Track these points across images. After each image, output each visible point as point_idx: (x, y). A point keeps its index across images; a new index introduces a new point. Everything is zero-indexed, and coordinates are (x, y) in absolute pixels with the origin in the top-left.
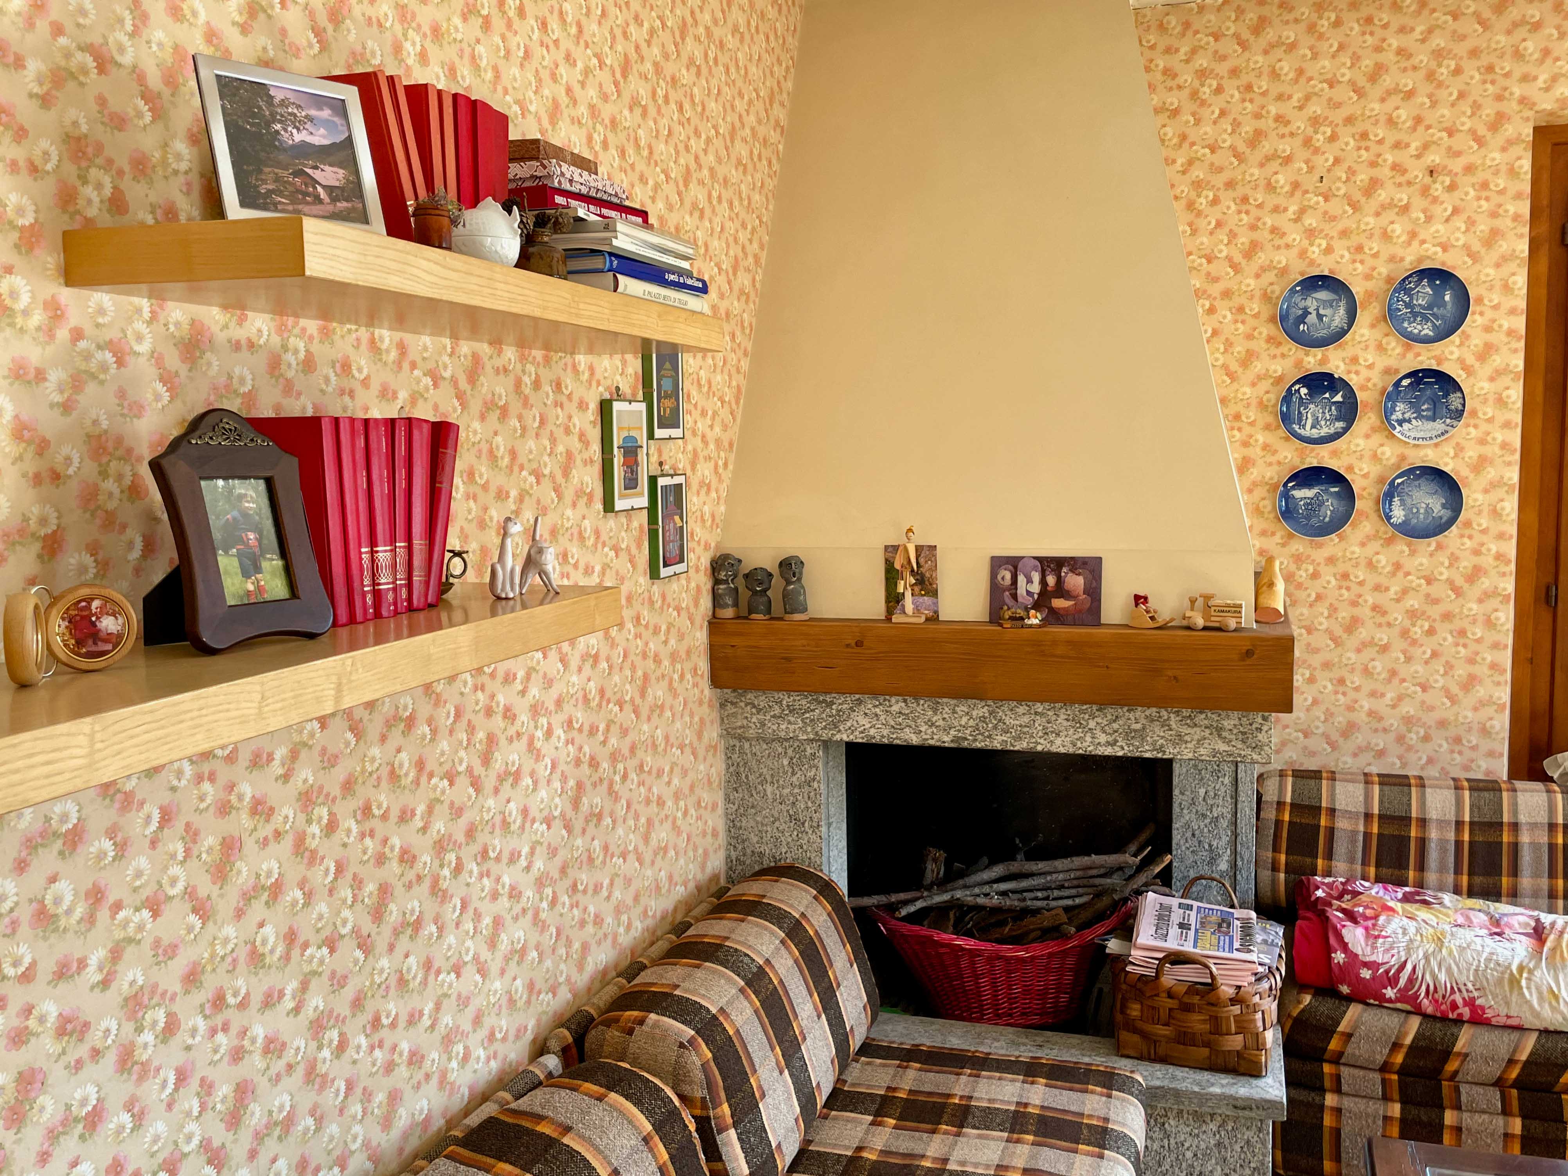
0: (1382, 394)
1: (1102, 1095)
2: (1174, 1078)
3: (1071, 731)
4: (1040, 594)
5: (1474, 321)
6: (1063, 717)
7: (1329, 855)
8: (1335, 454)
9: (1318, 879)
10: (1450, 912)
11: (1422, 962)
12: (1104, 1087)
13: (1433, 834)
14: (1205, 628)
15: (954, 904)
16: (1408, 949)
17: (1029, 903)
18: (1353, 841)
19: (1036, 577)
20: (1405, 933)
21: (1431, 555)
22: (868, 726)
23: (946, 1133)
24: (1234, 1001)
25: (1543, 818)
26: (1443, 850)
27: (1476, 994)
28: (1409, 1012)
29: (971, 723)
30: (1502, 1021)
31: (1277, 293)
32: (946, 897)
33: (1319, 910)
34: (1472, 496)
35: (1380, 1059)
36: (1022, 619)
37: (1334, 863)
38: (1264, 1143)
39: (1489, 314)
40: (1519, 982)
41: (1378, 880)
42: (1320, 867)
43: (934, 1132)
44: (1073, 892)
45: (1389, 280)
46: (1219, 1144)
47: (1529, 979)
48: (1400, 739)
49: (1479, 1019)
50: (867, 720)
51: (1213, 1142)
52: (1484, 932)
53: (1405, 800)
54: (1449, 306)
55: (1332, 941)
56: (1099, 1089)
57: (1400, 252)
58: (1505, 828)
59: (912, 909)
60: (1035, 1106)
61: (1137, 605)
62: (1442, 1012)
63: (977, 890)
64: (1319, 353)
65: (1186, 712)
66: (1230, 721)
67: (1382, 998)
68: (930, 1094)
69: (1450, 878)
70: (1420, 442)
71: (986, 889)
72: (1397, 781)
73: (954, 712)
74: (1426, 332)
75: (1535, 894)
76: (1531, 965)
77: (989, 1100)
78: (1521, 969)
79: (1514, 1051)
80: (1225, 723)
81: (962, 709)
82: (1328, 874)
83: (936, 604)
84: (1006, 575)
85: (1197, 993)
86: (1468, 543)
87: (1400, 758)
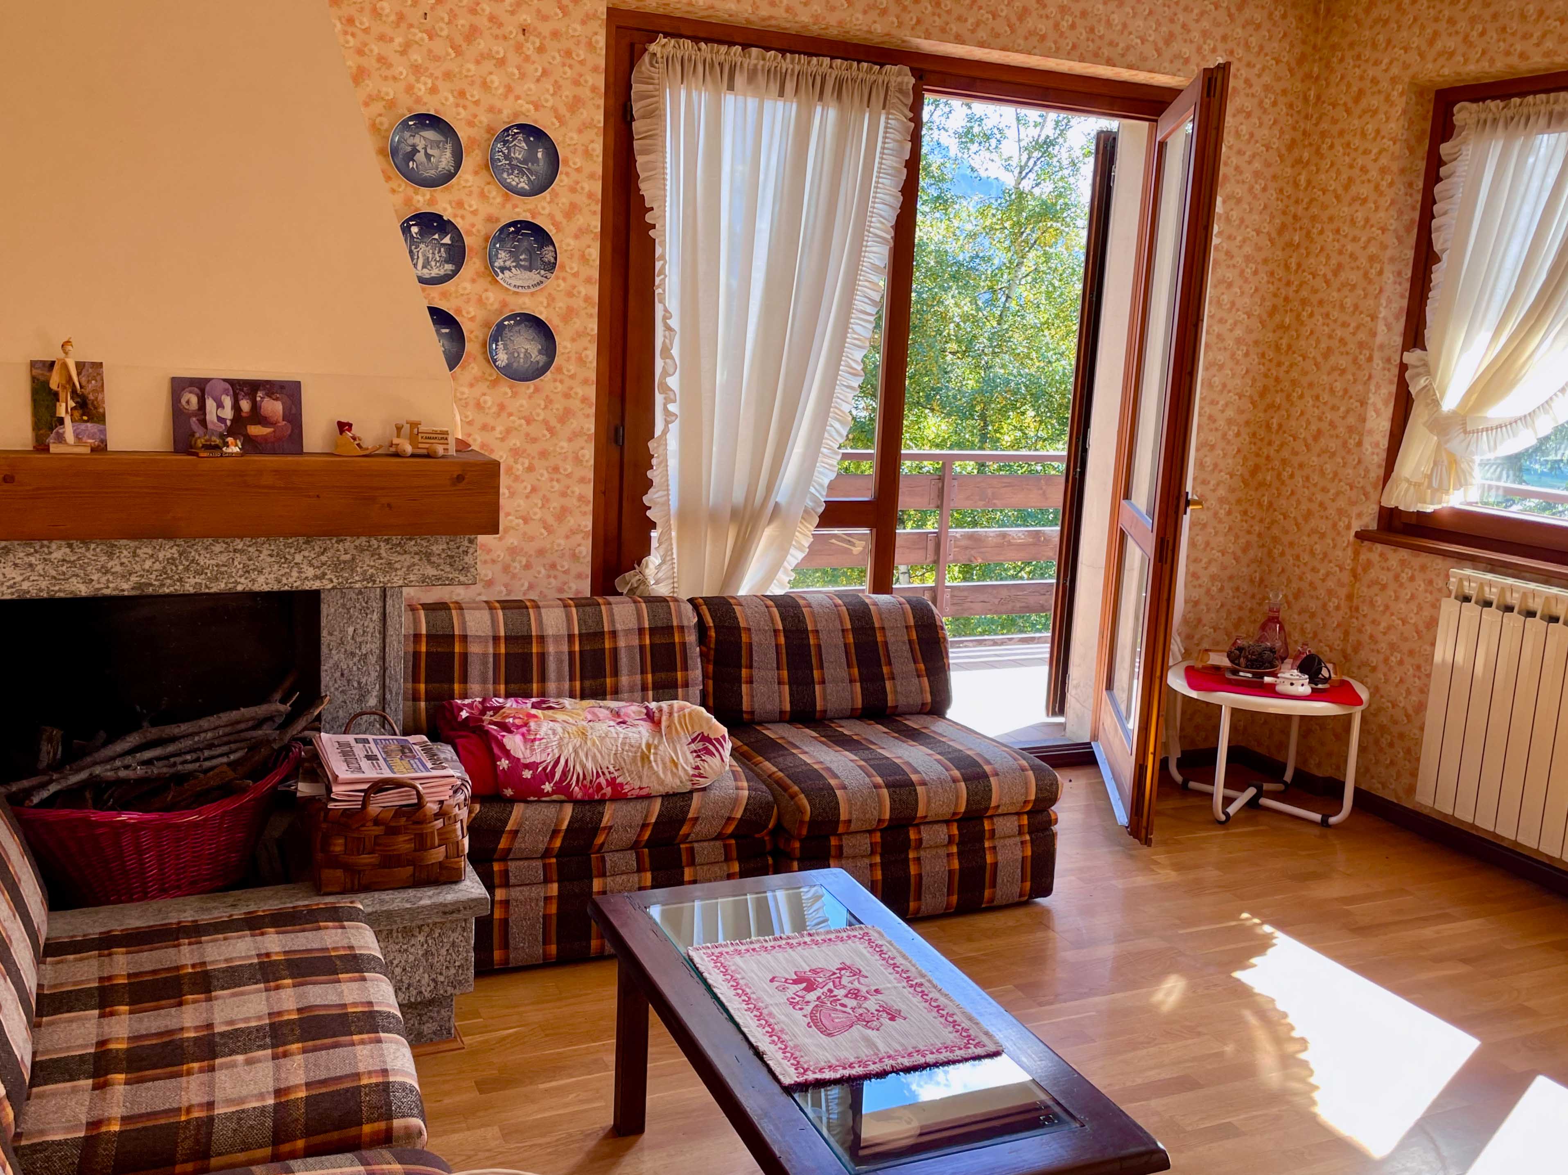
0: (486, 240)
1: (335, 928)
2: (382, 902)
3: (276, 567)
4: (232, 421)
5: (562, 180)
6: (266, 552)
7: (464, 680)
8: (444, 295)
9: (459, 702)
10: (580, 712)
11: (573, 755)
12: (334, 920)
13: (551, 649)
14: (413, 456)
15: (93, 783)
16: (560, 746)
17: (180, 767)
18: (485, 664)
19: (228, 401)
20: (554, 733)
21: (530, 397)
22: (19, 579)
23: (194, 1002)
24: (437, 816)
25: (633, 624)
26: (560, 661)
27: (616, 774)
28: (562, 802)
29: (157, 566)
30: (636, 792)
31: (386, 126)
32: (83, 775)
33: (474, 726)
34: (563, 343)
35: (542, 847)
36: (217, 447)
37: (469, 685)
38: (467, 941)
39: (574, 176)
40: (648, 758)
41: (507, 696)
42: (456, 692)
43: (180, 1004)
44: (225, 749)
45: (490, 130)
46: (426, 953)
47: (655, 754)
48: (506, 569)
49: (619, 795)
50: (19, 572)
51: (420, 953)
52: (612, 723)
53: (525, 619)
54: (541, 163)
55: (496, 750)
56: (330, 924)
57: (498, 103)
58: (607, 636)
59: (45, 794)
60: (277, 953)
61: (342, 432)
62: (589, 795)
63: (118, 763)
64: (427, 192)
65: (395, 540)
66: (438, 547)
67: (542, 793)
68: (154, 972)
69: (567, 685)
70: (520, 290)
71: (128, 760)
72: (516, 604)
73: (135, 555)
74: (522, 185)
75: (632, 690)
76: (656, 742)
77: (226, 960)
78: (649, 746)
79: (646, 816)
80: (434, 548)
81: (145, 550)
82: (465, 696)
83: (103, 432)
84: (191, 399)
85: (404, 814)
86: (560, 387)
87: (506, 586)
